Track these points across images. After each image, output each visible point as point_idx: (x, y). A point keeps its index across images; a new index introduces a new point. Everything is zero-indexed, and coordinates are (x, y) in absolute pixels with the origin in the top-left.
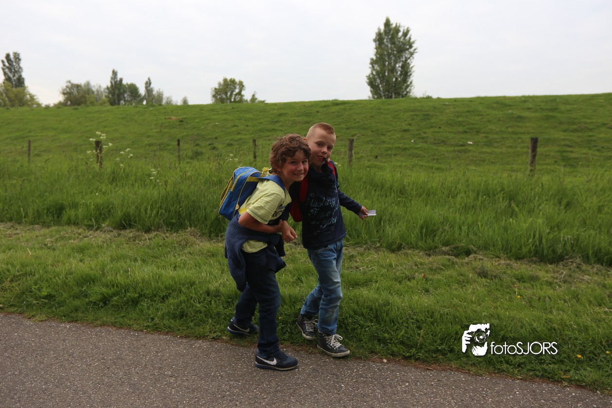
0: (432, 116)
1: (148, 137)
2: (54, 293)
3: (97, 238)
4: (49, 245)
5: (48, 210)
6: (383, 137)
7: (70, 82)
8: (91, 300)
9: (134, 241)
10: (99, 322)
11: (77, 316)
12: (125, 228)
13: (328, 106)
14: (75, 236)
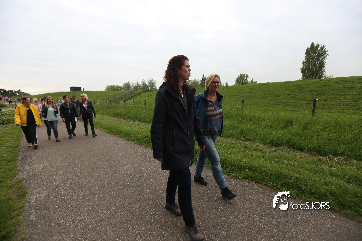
0: (304, 88)
6: (277, 98)
13: (261, 85)
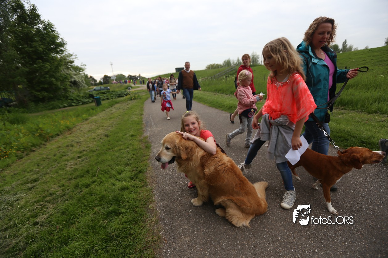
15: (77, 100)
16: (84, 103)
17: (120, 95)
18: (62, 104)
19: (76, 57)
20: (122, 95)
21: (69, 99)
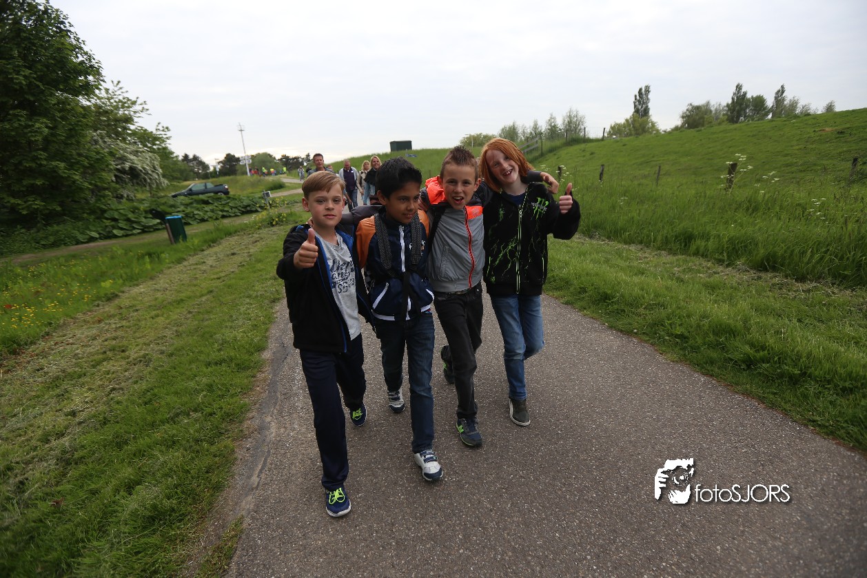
1: (786, 155)
2: (686, 334)
3: (729, 276)
4: (676, 275)
5: (676, 237)
7: (691, 104)
8: (729, 356)
9: (780, 289)
10: (739, 388)
11: (712, 371)
12: (766, 270)
14: (703, 270)
15: (128, 220)
16: (145, 230)
17: (248, 208)
18: (83, 233)
19: (146, 107)
20: (254, 209)
21: (107, 219)
